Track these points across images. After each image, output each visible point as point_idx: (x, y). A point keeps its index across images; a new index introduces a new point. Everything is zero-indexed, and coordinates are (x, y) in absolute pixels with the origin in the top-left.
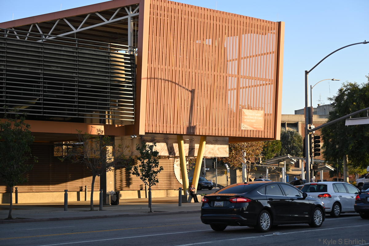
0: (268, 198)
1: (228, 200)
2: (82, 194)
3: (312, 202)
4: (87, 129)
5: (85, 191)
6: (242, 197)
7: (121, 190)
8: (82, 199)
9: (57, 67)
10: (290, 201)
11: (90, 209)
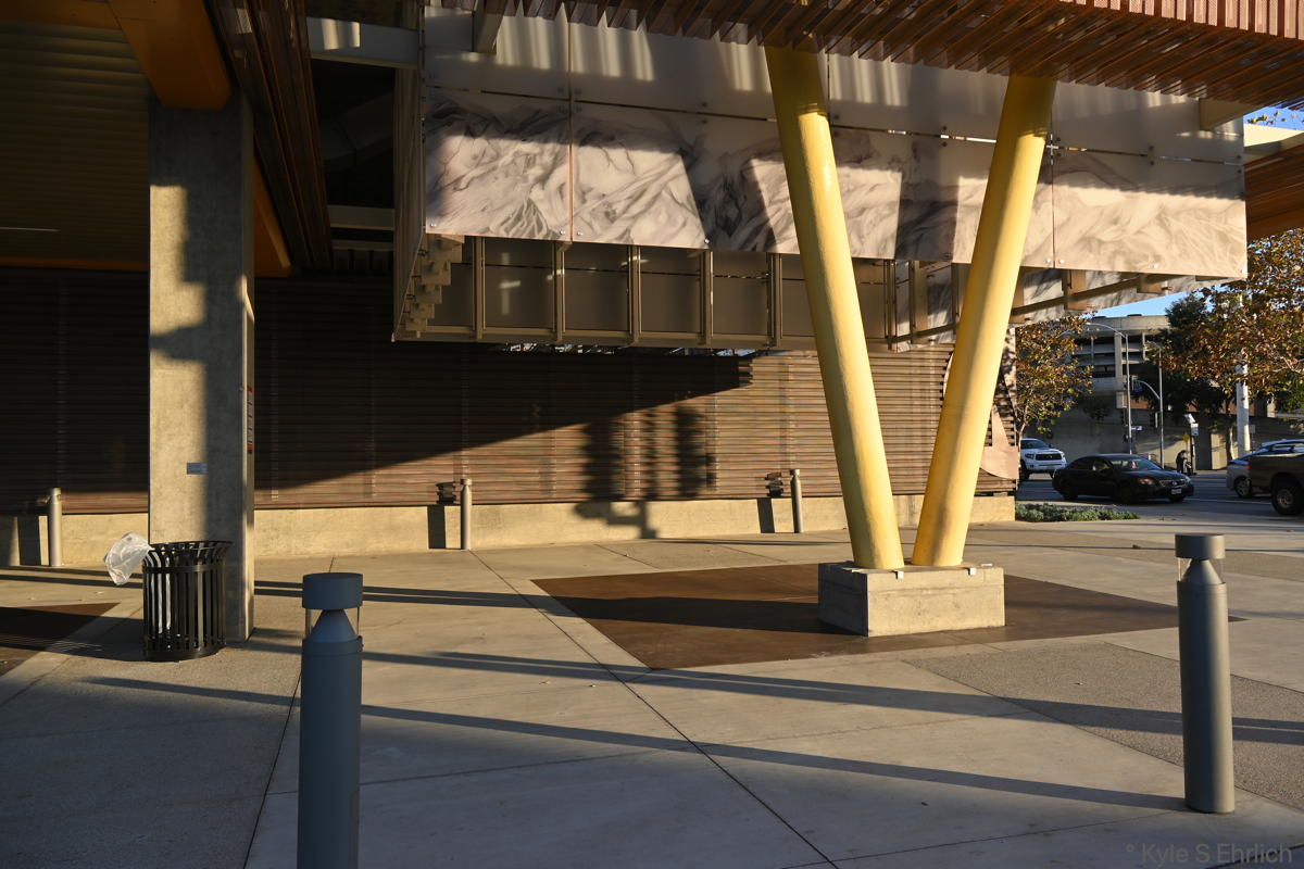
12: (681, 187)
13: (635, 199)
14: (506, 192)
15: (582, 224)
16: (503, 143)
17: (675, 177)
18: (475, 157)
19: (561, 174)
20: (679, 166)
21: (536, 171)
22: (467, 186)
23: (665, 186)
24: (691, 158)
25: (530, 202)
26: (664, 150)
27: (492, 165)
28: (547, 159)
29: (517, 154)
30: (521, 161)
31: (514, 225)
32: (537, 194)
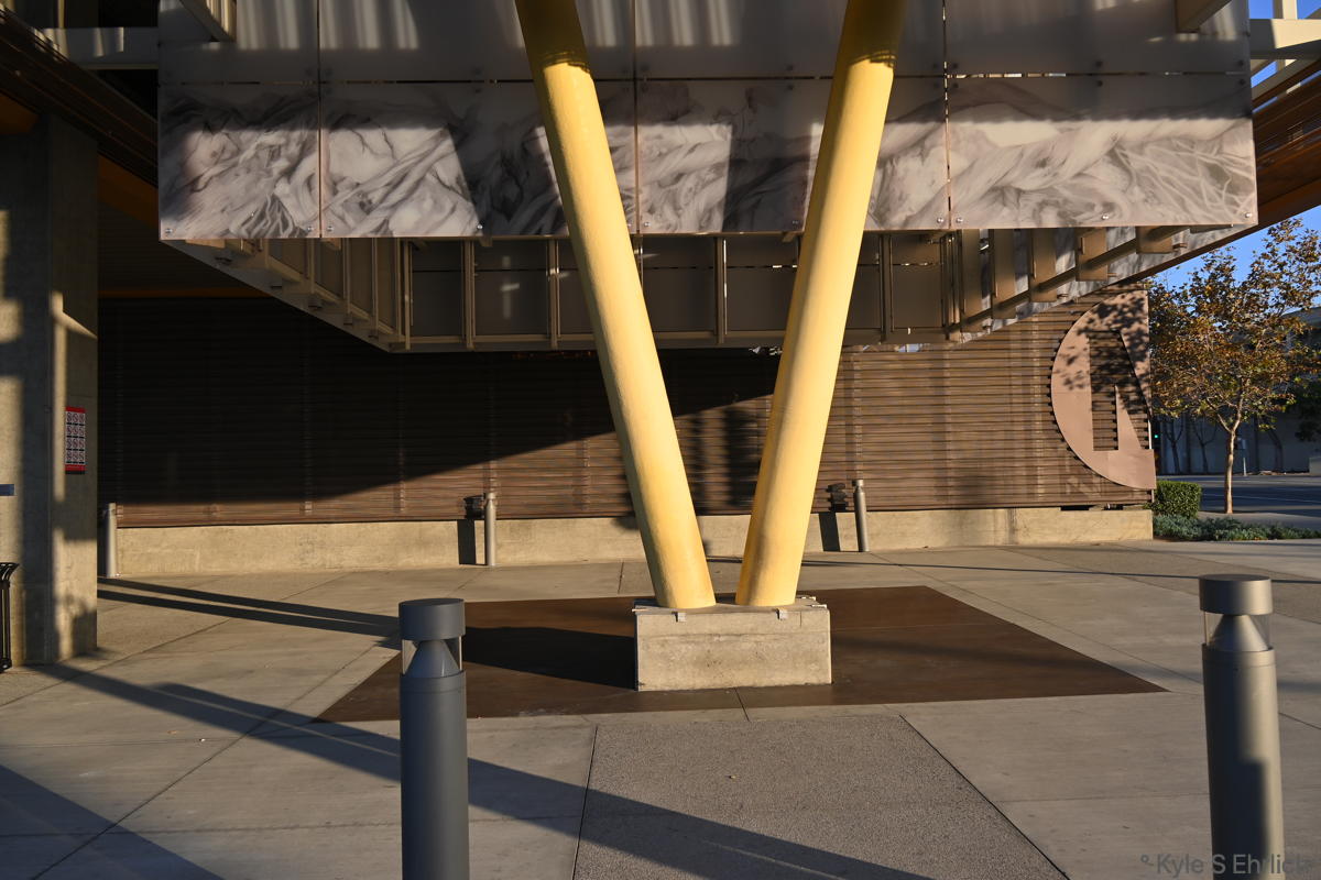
12: (449, 168)
13: (394, 185)
14: (247, 189)
15: (334, 218)
16: (246, 135)
17: (442, 157)
18: (214, 154)
19: (309, 165)
20: (447, 144)
21: (282, 164)
22: (205, 187)
23: (430, 169)
24: (461, 133)
25: (274, 199)
26: (429, 126)
27: (233, 160)
28: (294, 149)
29: (259, 147)
30: (265, 155)
31: (256, 225)
32: (282, 189)
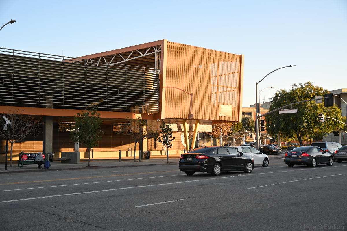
0: (219, 156)
1: (195, 157)
2: (129, 153)
3: (246, 158)
4: (132, 116)
5: (131, 151)
6: (204, 155)
7: (151, 150)
8: (129, 155)
9: (115, 81)
10: (233, 157)
11: (133, 161)
17: (176, 126)
